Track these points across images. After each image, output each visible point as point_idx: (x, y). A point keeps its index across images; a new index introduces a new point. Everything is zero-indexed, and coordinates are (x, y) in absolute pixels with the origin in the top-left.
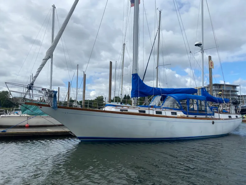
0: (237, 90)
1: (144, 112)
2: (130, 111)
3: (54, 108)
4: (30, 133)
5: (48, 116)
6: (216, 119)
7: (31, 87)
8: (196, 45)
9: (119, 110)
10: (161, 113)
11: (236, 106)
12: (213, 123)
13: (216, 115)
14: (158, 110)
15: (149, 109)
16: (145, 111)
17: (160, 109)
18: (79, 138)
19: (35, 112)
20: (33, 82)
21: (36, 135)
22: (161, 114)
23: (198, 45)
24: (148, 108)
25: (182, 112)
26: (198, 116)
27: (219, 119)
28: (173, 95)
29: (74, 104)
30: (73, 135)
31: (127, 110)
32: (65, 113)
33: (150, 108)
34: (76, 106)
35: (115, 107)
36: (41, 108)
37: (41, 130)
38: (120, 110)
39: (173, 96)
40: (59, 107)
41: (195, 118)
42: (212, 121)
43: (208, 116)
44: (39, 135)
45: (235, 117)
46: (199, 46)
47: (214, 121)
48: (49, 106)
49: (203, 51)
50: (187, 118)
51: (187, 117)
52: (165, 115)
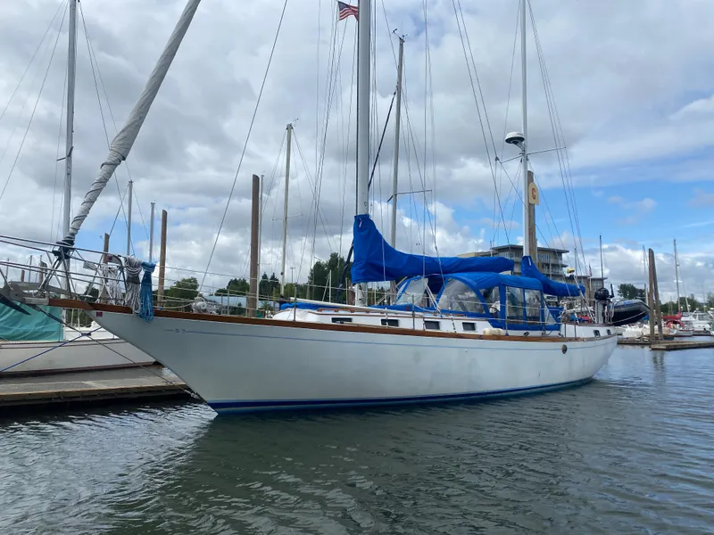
0: (564, 263)
1: (395, 322)
2: (358, 320)
3: (144, 316)
4: (37, 398)
5: (116, 337)
6: (570, 340)
7: (66, 250)
8: (509, 141)
9: (328, 320)
10: (437, 325)
11: (604, 305)
12: (565, 350)
13: (569, 330)
14: (430, 317)
15: (414, 316)
16: (397, 321)
17: (435, 314)
18: (214, 406)
19: (15, 328)
20: (73, 235)
21: (59, 401)
22: (438, 328)
23: (516, 141)
24: (411, 313)
25: (487, 322)
26: (532, 333)
27: (576, 339)
28: (464, 276)
29: (199, 304)
30: (195, 396)
31: (350, 320)
32: (177, 331)
33: (416, 313)
34: (205, 311)
35: (316, 312)
36: (99, 318)
37: (68, 386)
38: (333, 319)
39: (464, 278)
40: (158, 314)
41: (526, 338)
42: (560, 345)
43: (548, 332)
44: (69, 400)
45: (593, 335)
46: (515, 143)
47: (568, 344)
48: (127, 310)
49: (525, 158)
50: (507, 338)
51: (507, 335)
52: (453, 331)
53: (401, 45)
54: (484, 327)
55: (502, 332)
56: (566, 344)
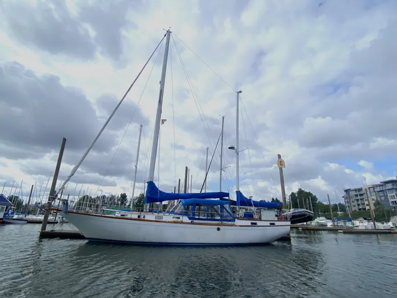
3: (65, 212)
12: (218, 229)
23: (231, 148)
38: (121, 215)
40: (69, 212)
49: (237, 154)
50: (192, 223)
53: (223, 119)
54: (185, 219)
55: (190, 221)
56: (219, 227)
